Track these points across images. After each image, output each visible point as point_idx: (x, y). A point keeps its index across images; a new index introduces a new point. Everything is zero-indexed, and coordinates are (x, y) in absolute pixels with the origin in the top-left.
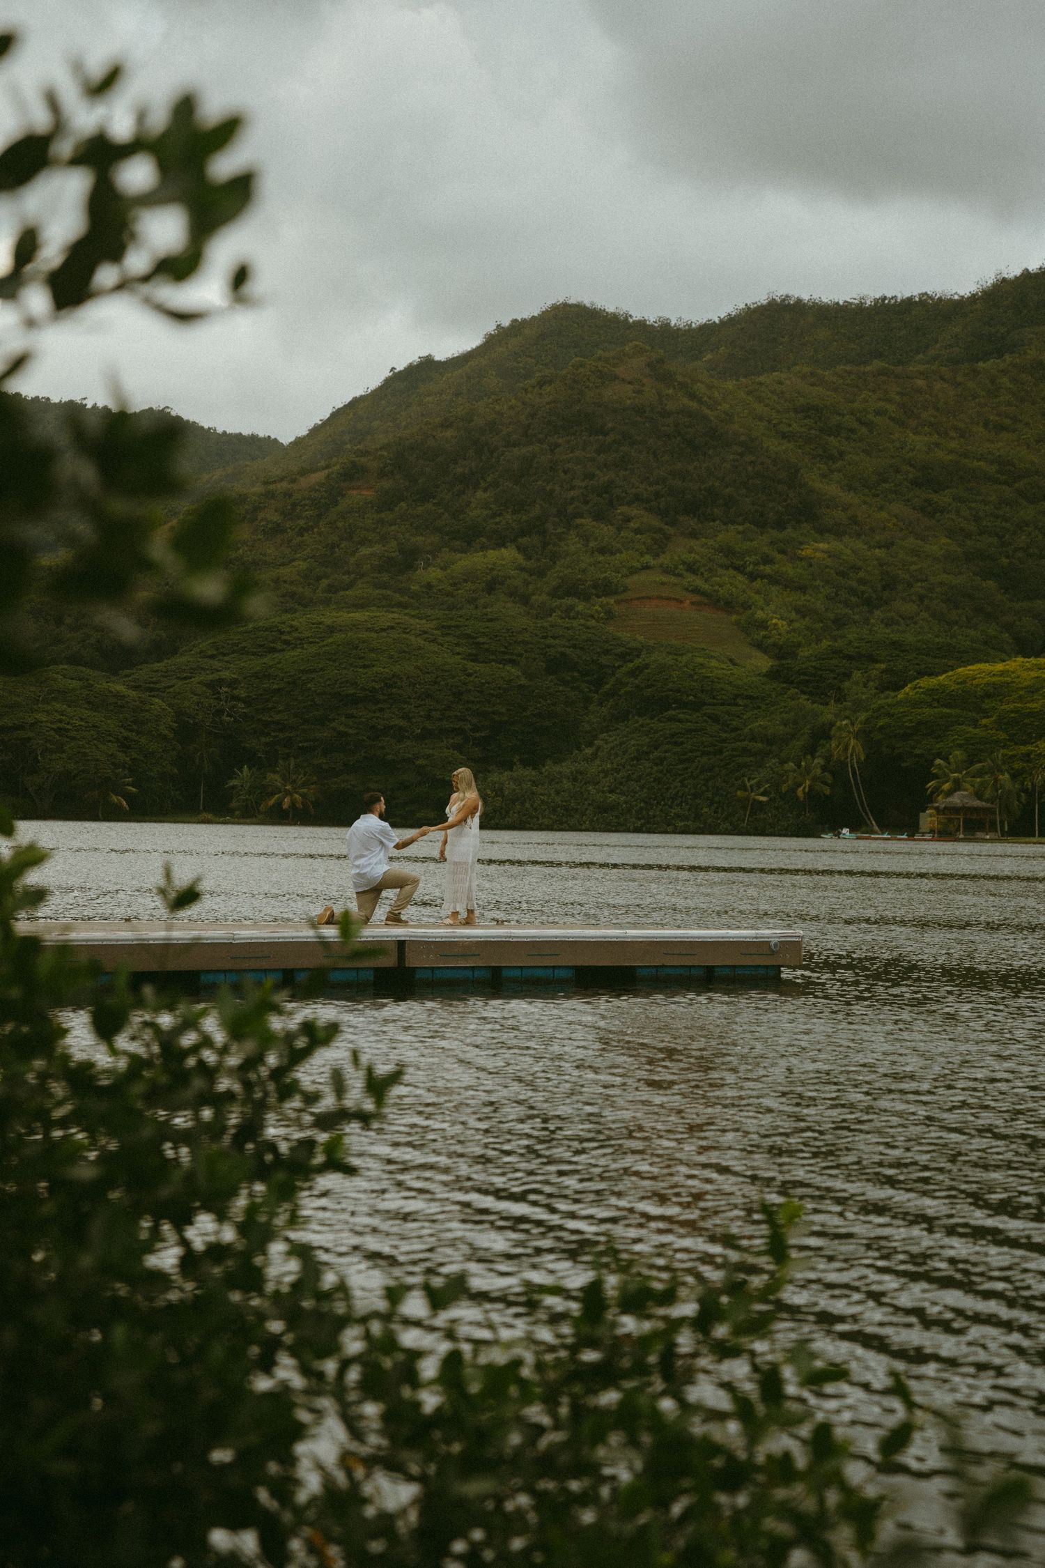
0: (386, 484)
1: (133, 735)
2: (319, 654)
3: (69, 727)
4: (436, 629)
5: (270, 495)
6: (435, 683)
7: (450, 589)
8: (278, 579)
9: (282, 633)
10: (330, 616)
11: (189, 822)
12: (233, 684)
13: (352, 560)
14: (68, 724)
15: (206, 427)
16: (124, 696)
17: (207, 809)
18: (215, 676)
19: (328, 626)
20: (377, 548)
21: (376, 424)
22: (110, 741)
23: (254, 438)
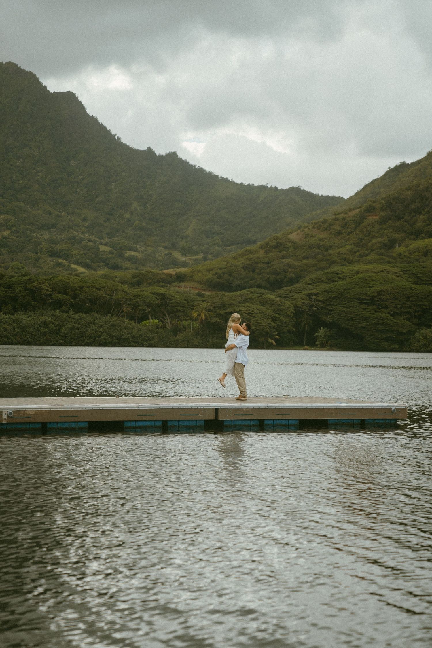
0: (383, 214)
1: (278, 316)
2: (352, 282)
3: (253, 312)
4: (401, 271)
5: (337, 219)
6: (399, 293)
7: (409, 255)
8: (339, 253)
9: (337, 274)
10: (357, 267)
11: (300, 350)
12: (317, 294)
13: (369, 244)
14: (252, 311)
15: (315, 193)
16: (274, 300)
17: (307, 345)
18: (310, 292)
19: (357, 271)
20: (379, 239)
21: (382, 190)
22: (268, 318)
23: (334, 197)
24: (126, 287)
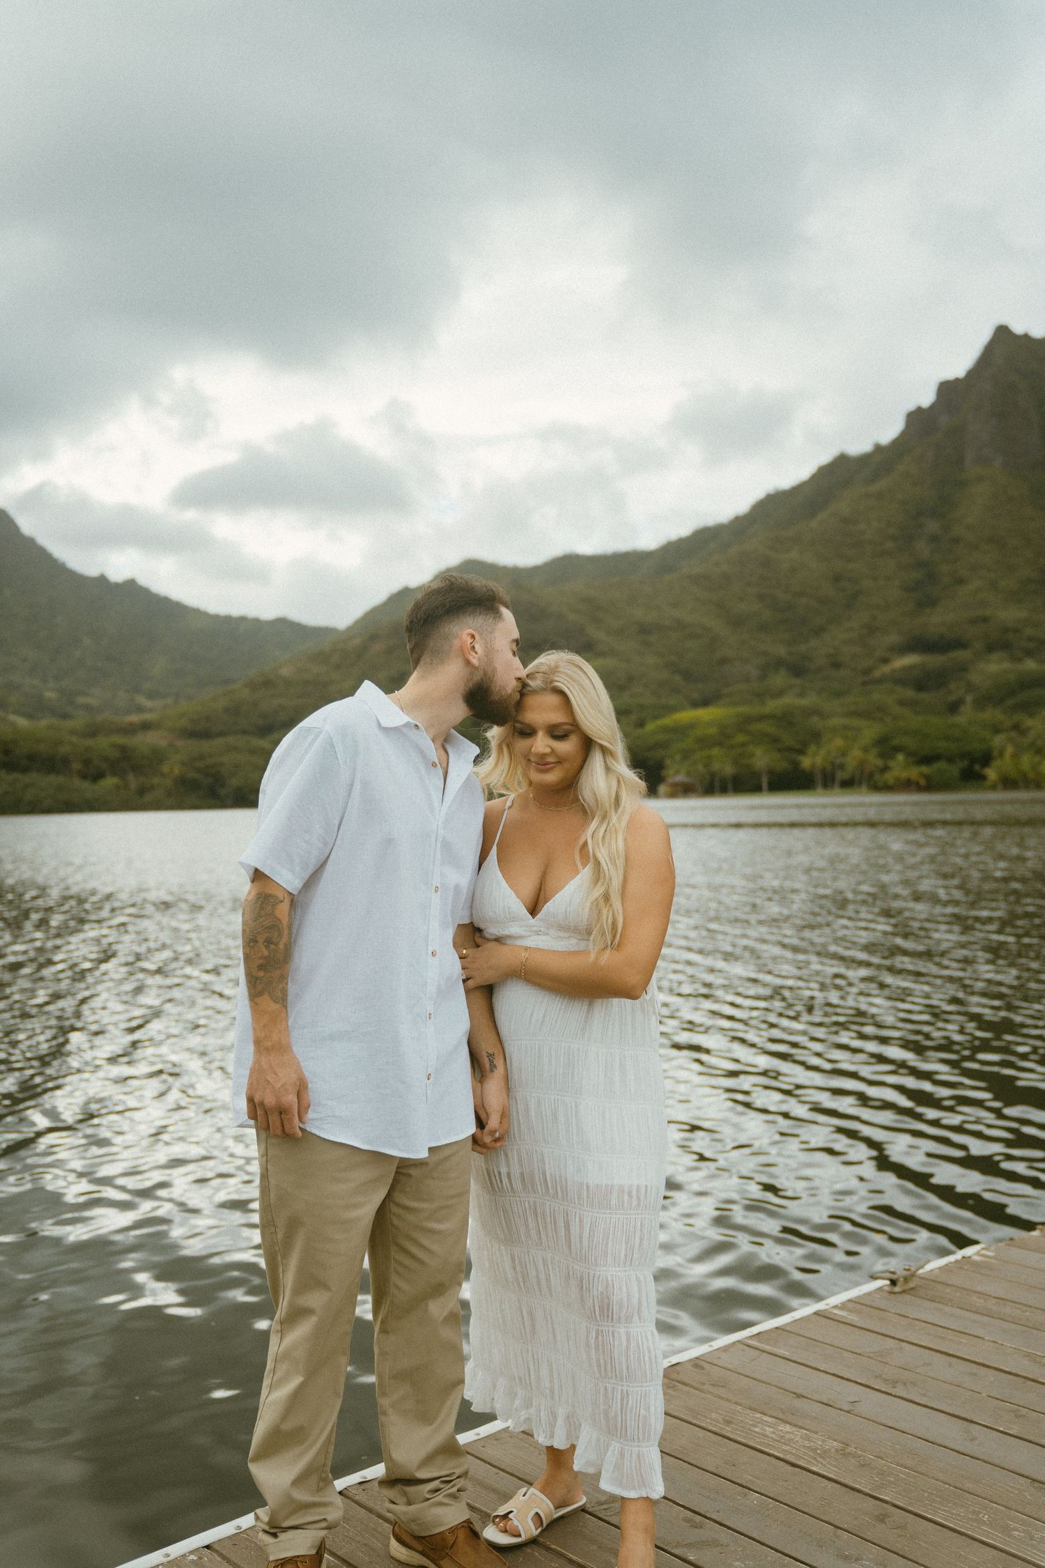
0: (388, 642)
24: (74, 739)
